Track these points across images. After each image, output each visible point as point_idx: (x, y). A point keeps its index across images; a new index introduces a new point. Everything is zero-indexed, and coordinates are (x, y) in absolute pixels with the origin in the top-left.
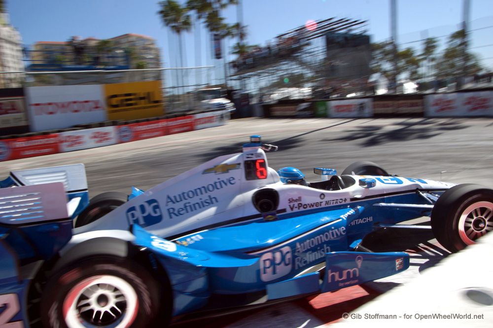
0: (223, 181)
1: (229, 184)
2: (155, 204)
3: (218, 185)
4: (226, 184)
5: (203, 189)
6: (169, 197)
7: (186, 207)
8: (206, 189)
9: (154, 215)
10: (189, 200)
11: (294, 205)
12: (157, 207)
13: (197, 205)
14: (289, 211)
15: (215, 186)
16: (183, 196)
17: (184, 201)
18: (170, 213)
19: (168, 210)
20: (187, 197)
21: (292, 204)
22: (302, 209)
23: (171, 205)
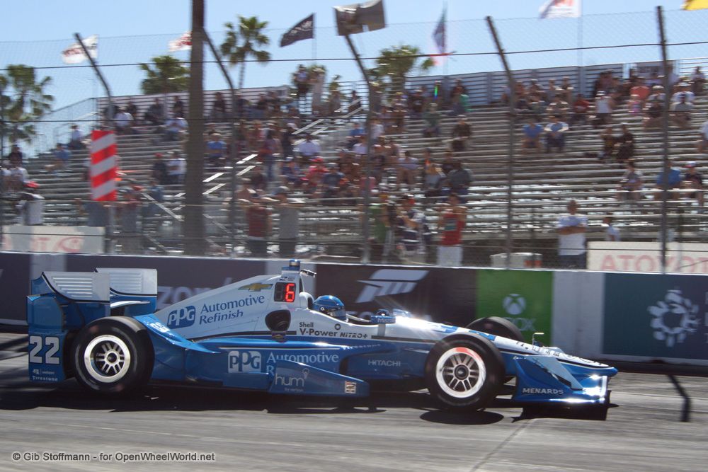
0: (254, 299)
1: (258, 302)
2: (193, 310)
3: (249, 301)
4: (256, 302)
5: (235, 304)
6: (205, 306)
7: (215, 316)
8: (238, 304)
9: (188, 319)
10: (221, 311)
11: (305, 329)
12: (194, 313)
13: (225, 317)
14: (299, 334)
15: (245, 302)
16: (217, 307)
17: (216, 312)
18: (201, 320)
19: (201, 317)
20: (219, 308)
21: (303, 328)
22: (313, 335)
23: (205, 313)
